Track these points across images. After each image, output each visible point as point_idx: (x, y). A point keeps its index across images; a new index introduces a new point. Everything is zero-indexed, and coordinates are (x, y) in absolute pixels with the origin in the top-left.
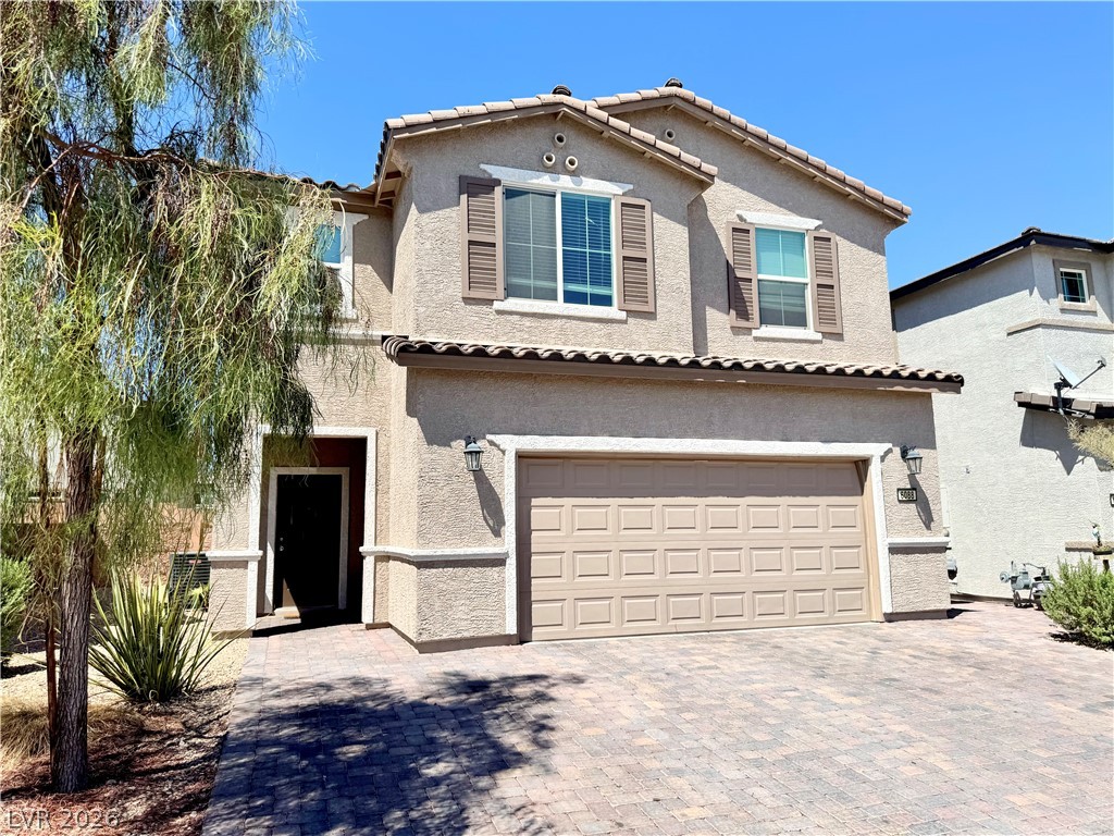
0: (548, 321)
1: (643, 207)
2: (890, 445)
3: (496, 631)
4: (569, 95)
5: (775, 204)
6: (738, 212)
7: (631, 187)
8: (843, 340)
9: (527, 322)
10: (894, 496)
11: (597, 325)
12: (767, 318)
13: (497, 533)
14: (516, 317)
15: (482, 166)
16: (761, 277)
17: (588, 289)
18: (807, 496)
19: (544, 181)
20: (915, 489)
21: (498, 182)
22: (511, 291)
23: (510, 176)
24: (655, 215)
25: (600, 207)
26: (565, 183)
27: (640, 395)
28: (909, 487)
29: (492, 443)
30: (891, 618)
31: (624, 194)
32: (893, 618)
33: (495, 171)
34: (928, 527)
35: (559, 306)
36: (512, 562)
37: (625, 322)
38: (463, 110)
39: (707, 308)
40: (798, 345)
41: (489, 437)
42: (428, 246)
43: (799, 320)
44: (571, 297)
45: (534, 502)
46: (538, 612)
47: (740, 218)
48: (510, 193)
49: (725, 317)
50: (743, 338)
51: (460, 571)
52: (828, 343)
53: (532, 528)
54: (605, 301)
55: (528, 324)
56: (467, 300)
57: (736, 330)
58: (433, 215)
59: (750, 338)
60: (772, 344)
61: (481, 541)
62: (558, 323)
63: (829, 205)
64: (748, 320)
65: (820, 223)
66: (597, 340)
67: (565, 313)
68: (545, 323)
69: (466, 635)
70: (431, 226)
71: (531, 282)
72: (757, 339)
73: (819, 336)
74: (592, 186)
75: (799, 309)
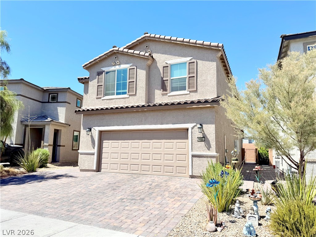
0: (112, 100)
1: (134, 68)
2: (195, 124)
3: (92, 169)
4: (116, 47)
5: (178, 56)
6: (166, 62)
7: (132, 64)
8: (197, 92)
9: (108, 101)
10: (195, 139)
11: (122, 99)
12: (173, 89)
13: (94, 148)
14: (106, 100)
15: (101, 69)
16: (172, 78)
17: (121, 91)
18: (170, 139)
19: (113, 68)
20: (204, 137)
21: (104, 71)
22: (106, 95)
23: (106, 69)
24: (138, 70)
25: (125, 71)
26: (117, 67)
27: (125, 115)
28: (202, 136)
29: (94, 129)
30: (192, 177)
31: (130, 66)
32: (194, 177)
33: (103, 69)
34: (209, 149)
35: (115, 96)
36: (96, 154)
37: (129, 98)
38: (94, 59)
39: (155, 90)
40: (182, 96)
41: (94, 128)
42: (91, 88)
43: (184, 88)
44: (118, 94)
45: (104, 141)
46: (103, 166)
47: (166, 63)
48: (107, 73)
49: (160, 91)
50: (165, 96)
51: (87, 156)
52: (192, 94)
53: (103, 147)
54: (125, 93)
55: (108, 102)
56: (97, 98)
57: (163, 95)
58: (92, 82)
59: (167, 96)
60: (173, 97)
61: (91, 150)
62: (114, 100)
63: (196, 51)
64: (166, 91)
65: (192, 58)
66: (122, 103)
67: (115, 98)
68: (111, 101)
69: (87, 169)
70: (92, 84)
71: (110, 92)
72: (169, 96)
73: (188, 92)
74: (123, 66)
75: (184, 85)
